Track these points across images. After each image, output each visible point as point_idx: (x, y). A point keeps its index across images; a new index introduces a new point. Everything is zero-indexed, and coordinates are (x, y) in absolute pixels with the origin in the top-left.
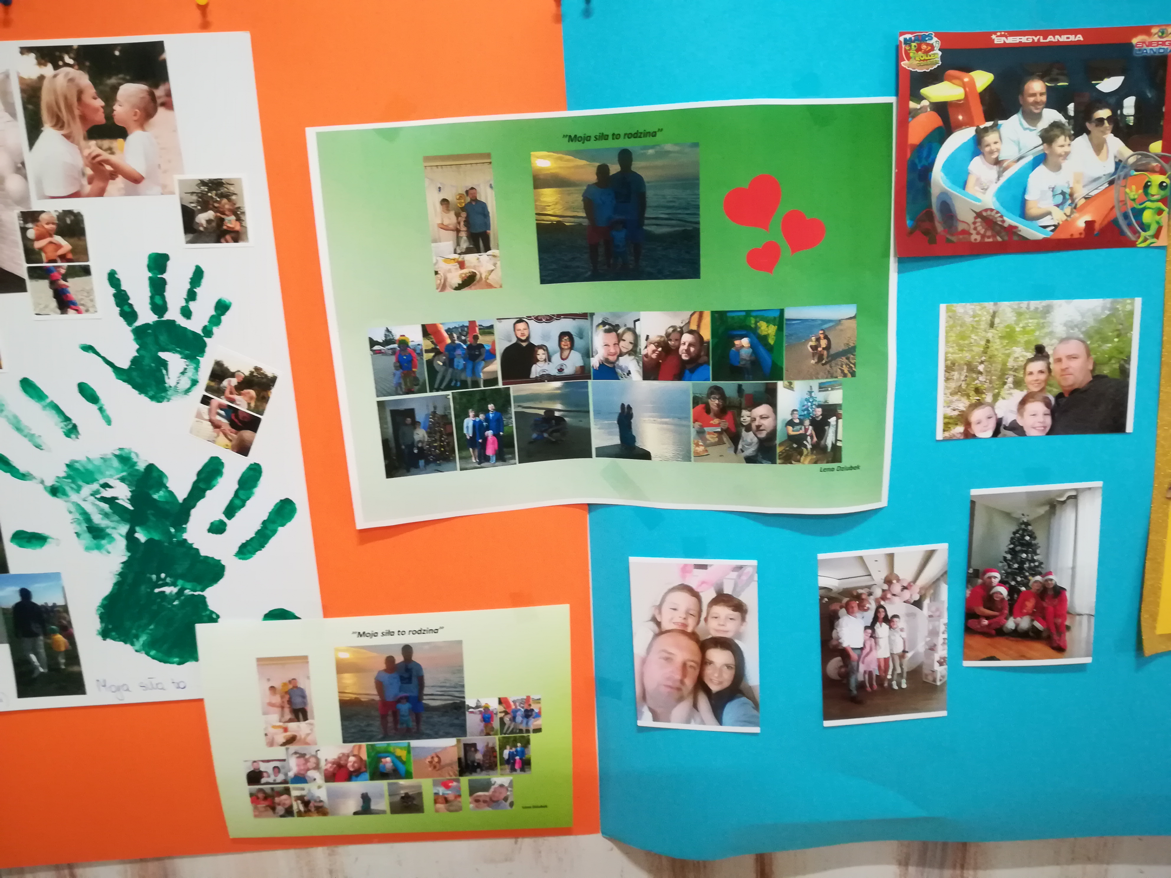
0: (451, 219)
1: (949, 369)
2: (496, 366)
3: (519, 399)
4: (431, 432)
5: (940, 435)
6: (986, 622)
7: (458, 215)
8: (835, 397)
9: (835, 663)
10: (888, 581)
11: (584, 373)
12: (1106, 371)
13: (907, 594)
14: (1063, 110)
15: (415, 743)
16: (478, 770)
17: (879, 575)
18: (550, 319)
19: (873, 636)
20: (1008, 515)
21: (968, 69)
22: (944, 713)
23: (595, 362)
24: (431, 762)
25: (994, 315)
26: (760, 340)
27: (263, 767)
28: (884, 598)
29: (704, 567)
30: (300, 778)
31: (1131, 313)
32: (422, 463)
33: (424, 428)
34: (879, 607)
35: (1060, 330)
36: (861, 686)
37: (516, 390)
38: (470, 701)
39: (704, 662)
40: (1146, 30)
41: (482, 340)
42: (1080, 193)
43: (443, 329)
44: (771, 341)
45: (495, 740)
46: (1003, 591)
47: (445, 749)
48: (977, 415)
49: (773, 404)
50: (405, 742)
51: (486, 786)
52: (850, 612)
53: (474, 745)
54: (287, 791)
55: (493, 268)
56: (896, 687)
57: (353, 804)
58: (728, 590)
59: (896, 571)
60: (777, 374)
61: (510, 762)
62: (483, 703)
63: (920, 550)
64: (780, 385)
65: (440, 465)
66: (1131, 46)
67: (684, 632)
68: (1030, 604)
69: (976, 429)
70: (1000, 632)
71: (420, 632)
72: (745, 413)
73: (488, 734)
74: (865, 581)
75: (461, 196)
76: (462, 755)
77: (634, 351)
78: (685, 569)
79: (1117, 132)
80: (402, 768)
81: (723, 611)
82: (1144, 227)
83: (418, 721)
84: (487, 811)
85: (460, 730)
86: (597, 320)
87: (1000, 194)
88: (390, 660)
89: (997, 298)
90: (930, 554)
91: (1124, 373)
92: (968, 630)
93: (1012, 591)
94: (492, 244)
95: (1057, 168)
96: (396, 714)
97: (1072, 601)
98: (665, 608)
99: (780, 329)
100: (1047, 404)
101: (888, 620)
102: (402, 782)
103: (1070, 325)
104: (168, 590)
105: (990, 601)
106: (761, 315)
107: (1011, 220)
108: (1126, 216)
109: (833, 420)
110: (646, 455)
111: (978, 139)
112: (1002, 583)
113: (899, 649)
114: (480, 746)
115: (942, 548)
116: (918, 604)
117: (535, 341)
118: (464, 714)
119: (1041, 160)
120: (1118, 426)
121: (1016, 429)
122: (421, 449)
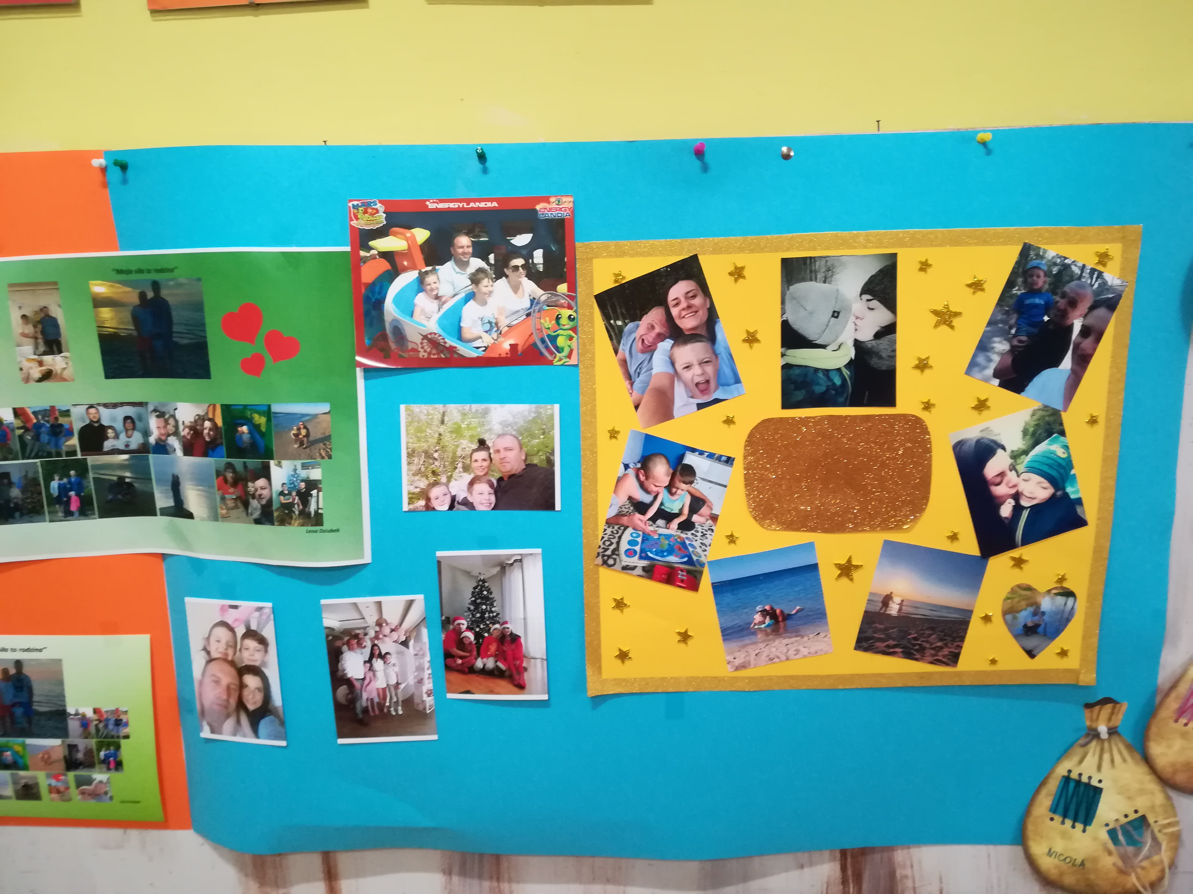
0: (29, 329)
1: (410, 455)
2: (74, 441)
3: (96, 467)
4: (24, 491)
5: (406, 507)
6: (460, 661)
7: (35, 326)
8: (315, 474)
9: (343, 690)
10: (379, 624)
11: (145, 448)
12: (536, 461)
13: (395, 635)
14: (485, 259)
15: (30, 741)
16: (81, 767)
17: (371, 619)
18: (115, 406)
19: (371, 669)
20: (468, 573)
21: (410, 227)
22: (435, 737)
23: (152, 440)
24: (43, 758)
25: (444, 415)
26: (255, 428)
28: (377, 637)
29: (235, 607)
31: (552, 416)
32: (17, 514)
33: (18, 487)
34: (374, 646)
35: (497, 428)
36: (365, 710)
37: (92, 460)
38: (71, 710)
39: (242, 686)
40: (546, 200)
41: (62, 420)
42: (504, 323)
43: (30, 412)
44: (263, 429)
45: (93, 743)
46: (470, 635)
47: (53, 747)
48: (435, 492)
49: (268, 477)
50: (20, 740)
51: (89, 781)
52: (350, 648)
53: (75, 746)
55: (65, 366)
56: (394, 713)
58: (254, 627)
59: (384, 616)
60: (269, 454)
61: (105, 761)
62: (81, 711)
63: (402, 599)
64: (272, 463)
65: (32, 517)
66: (535, 211)
67: (225, 660)
68: (493, 648)
69: (434, 503)
70: (471, 670)
71: (28, 650)
72: (250, 484)
73: (86, 738)
74: (360, 624)
75: (36, 313)
76: (67, 753)
77: (176, 433)
78: (223, 609)
79: (529, 276)
80: (20, 761)
81: (251, 644)
82: (559, 350)
83: (30, 722)
84: (92, 803)
85: (62, 732)
86: (151, 408)
87: (440, 322)
88: (5, 671)
89: (445, 402)
90: (410, 603)
91: (550, 463)
92: (448, 668)
93: (478, 636)
94: (63, 349)
95: (484, 303)
96: (12, 715)
97: (526, 647)
98: (212, 640)
99: (269, 420)
100: (491, 485)
101: (383, 657)
102: (22, 773)
103: (504, 424)
105: (461, 643)
106: (254, 408)
107: (451, 342)
108: (543, 341)
109: (314, 492)
110: (189, 516)
111: (421, 280)
112: (469, 629)
113: (393, 681)
114: (81, 747)
115: (419, 598)
116: (405, 644)
117: (105, 422)
118: (66, 720)
119: (471, 296)
120: (550, 505)
121: (467, 504)
122: (16, 504)
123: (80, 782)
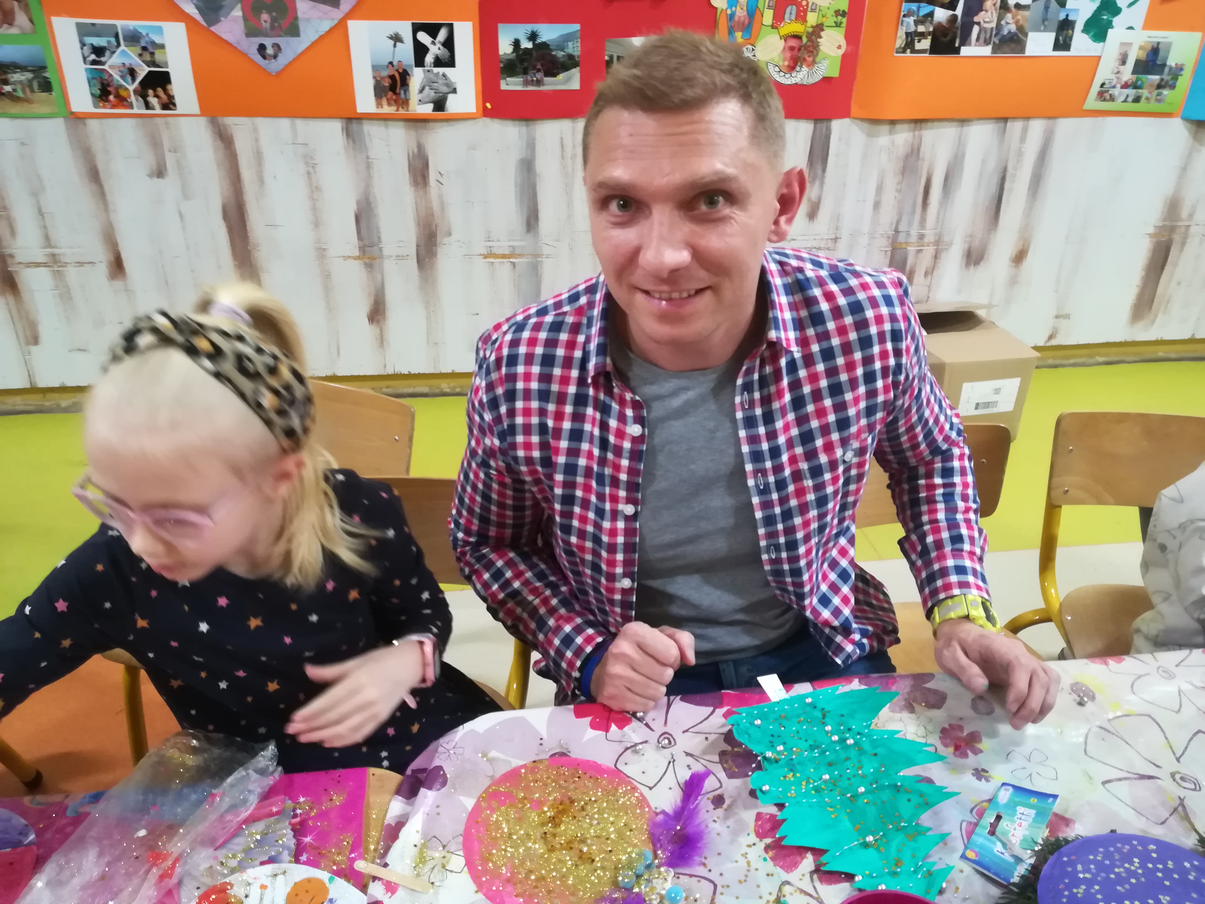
16: (1161, 88)
27: (1107, 82)
30: (1114, 87)
38: (1168, 63)
53: (1163, 79)
54: (1108, 91)
57: (1122, 98)
61: (1171, 86)
62: (1171, 64)
71: (1164, 37)
73: (1168, 75)
76: (1159, 82)
80: (1141, 85)
83: (1152, 69)
84: (1157, 105)
88: (1153, 46)
96: (1148, 65)
104: (1105, 17)
114: (1165, 80)
123: (1159, 94)
